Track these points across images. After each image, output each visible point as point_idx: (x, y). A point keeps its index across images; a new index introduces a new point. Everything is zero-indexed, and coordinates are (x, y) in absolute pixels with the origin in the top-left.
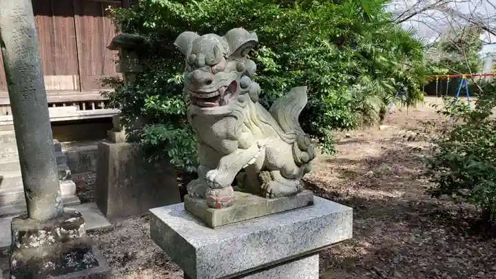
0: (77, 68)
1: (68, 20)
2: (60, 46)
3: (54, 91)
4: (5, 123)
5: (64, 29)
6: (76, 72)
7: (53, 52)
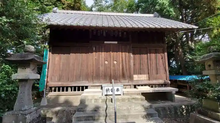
0: (148, 72)
1: (146, 55)
2: (143, 64)
3: (141, 80)
4: (127, 93)
5: (144, 58)
6: (148, 73)
7: (140, 66)
